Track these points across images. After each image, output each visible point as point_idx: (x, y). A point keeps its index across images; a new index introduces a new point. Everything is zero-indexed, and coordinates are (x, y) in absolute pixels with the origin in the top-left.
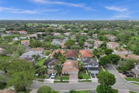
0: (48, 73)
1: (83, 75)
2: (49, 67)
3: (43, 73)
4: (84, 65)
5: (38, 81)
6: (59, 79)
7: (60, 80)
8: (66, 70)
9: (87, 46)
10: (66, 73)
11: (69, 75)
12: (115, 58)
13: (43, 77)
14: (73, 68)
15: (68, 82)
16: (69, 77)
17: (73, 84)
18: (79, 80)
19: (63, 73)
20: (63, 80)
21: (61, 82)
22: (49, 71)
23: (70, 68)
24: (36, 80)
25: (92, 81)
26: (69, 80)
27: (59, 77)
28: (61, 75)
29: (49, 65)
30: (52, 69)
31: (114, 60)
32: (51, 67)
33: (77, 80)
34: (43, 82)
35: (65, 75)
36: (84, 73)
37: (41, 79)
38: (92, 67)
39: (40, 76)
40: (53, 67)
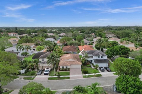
0: (40, 69)
1: (88, 69)
2: (41, 60)
3: (33, 69)
4: (89, 57)
5: (25, 79)
6: (55, 75)
7: (56, 77)
8: (65, 63)
9: (86, 43)
10: (65, 67)
11: (69, 69)
12: (125, 49)
13: (31, 74)
14: (73, 61)
15: (69, 78)
16: (69, 72)
17: (76, 80)
18: (85, 75)
19: (61, 67)
20: (61, 76)
21: (59, 78)
22: (41, 65)
23: (69, 61)
24: (22, 78)
25: (103, 76)
26: (70, 76)
27: (55, 73)
28: (58, 71)
29: (41, 58)
30: (45, 62)
31: (123, 52)
32: (43, 60)
33: (81, 75)
34: (31, 79)
35: (63, 69)
36: (88, 67)
37: (28, 77)
38: (99, 59)
39: (27, 73)
40: (46, 60)
